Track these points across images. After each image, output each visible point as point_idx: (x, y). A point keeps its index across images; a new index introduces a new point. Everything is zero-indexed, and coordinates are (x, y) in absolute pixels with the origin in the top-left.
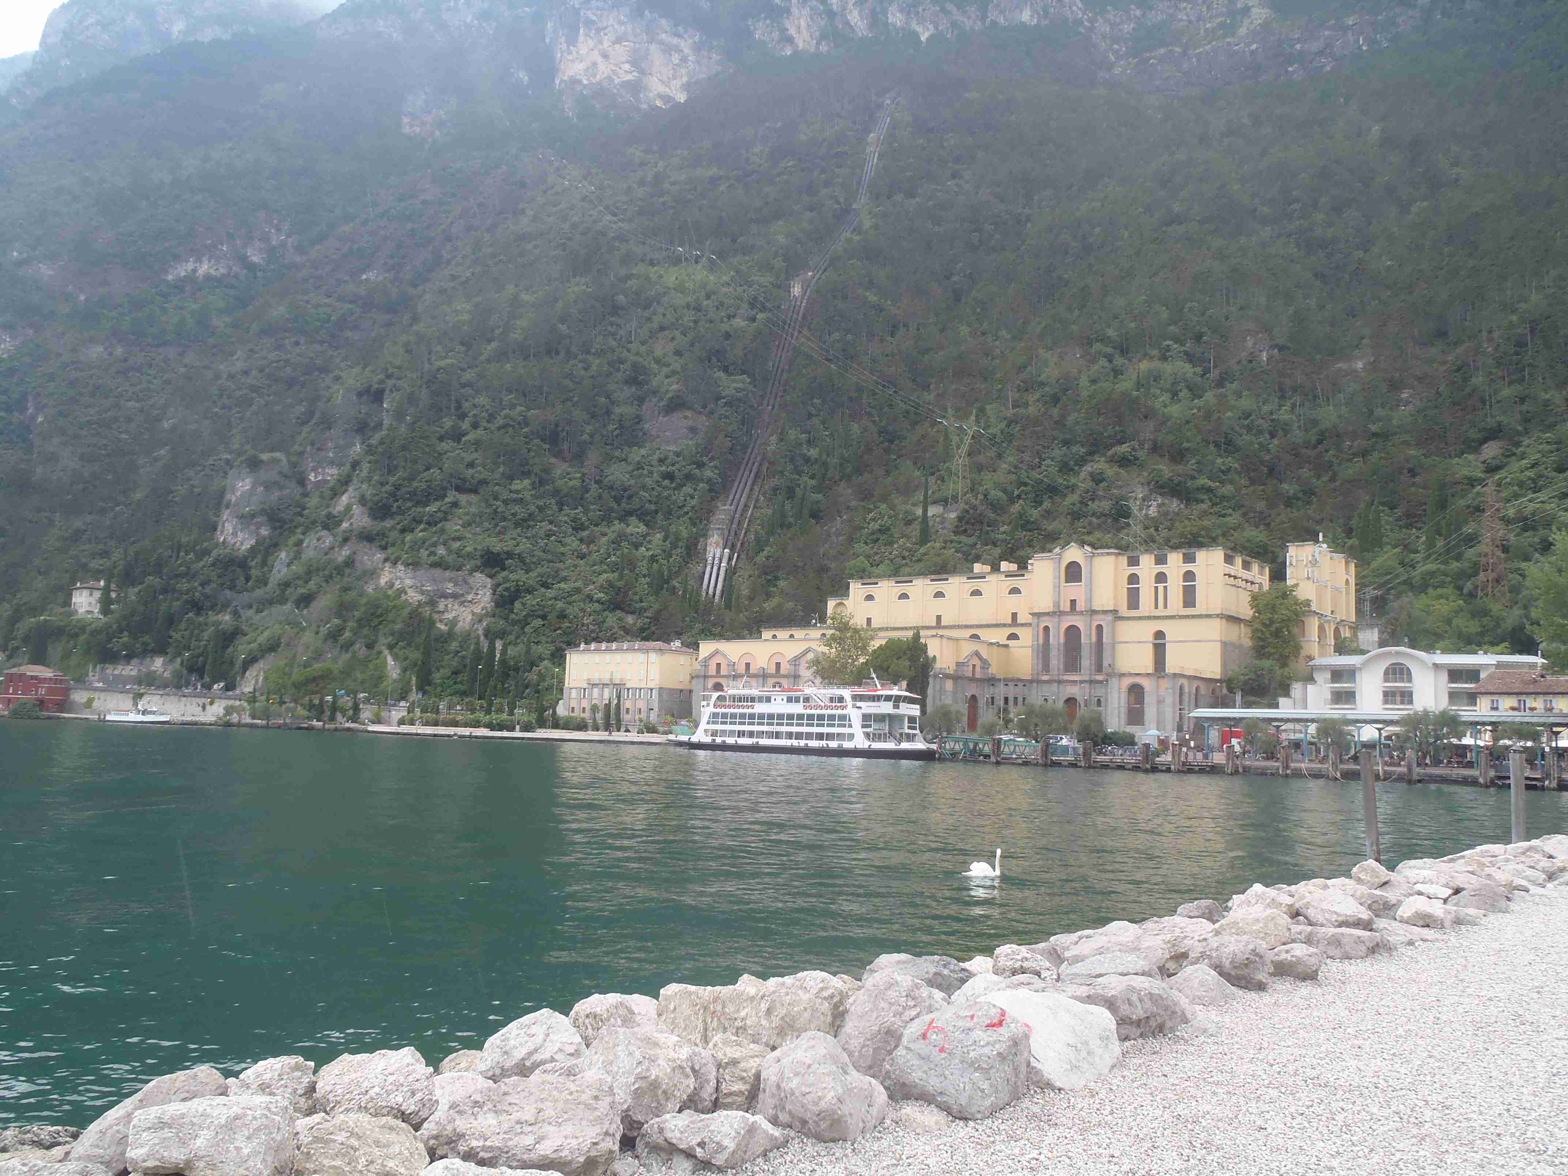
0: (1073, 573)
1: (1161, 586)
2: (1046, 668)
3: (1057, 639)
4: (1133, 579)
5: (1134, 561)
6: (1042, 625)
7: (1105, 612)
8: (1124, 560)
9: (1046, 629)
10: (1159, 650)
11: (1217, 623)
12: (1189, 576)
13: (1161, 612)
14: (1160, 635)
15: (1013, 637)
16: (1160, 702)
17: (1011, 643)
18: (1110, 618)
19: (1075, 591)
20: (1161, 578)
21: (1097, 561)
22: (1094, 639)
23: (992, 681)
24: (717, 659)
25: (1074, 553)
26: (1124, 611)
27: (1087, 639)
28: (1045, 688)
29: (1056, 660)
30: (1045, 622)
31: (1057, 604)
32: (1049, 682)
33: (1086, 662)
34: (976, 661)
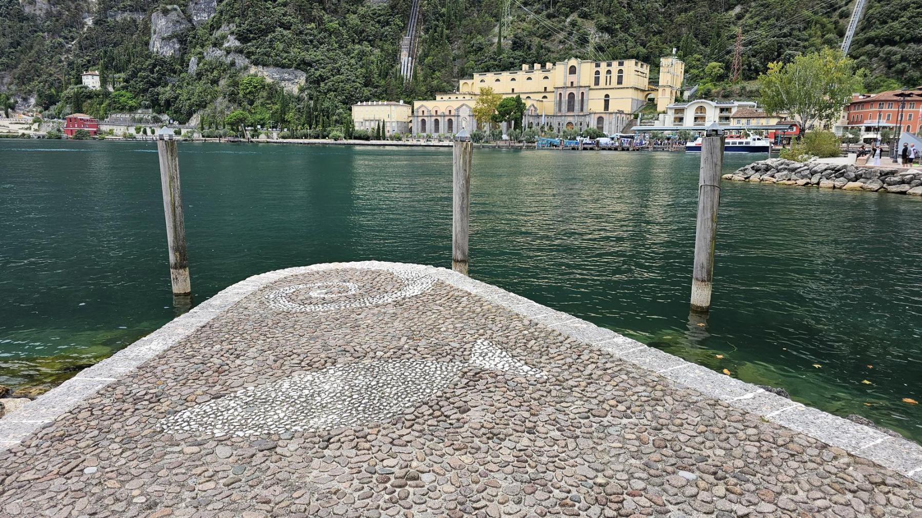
0: (573, 70)
1: (609, 76)
2: (560, 110)
3: (565, 98)
4: (597, 73)
5: (598, 65)
6: (559, 93)
7: (585, 87)
8: (594, 65)
9: (560, 94)
10: (607, 103)
11: (631, 91)
12: (621, 71)
13: (608, 86)
14: (607, 96)
15: (545, 97)
16: (610, 123)
17: (544, 100)
18: (587, 89)
19: (573, 78)
20: (609, 72)
21: (583, 65)
22: (580, 98)
23: (539, 116)
24: (423, 109)
25: (573, 62)
26: (593, 86)
27: (578, 98)
28: (559, 118)
29: (564, 107)
30: (560, 91)
31: (565, 83)
32: (561, 116)
33: (577, 107)
34: (532, 108)
